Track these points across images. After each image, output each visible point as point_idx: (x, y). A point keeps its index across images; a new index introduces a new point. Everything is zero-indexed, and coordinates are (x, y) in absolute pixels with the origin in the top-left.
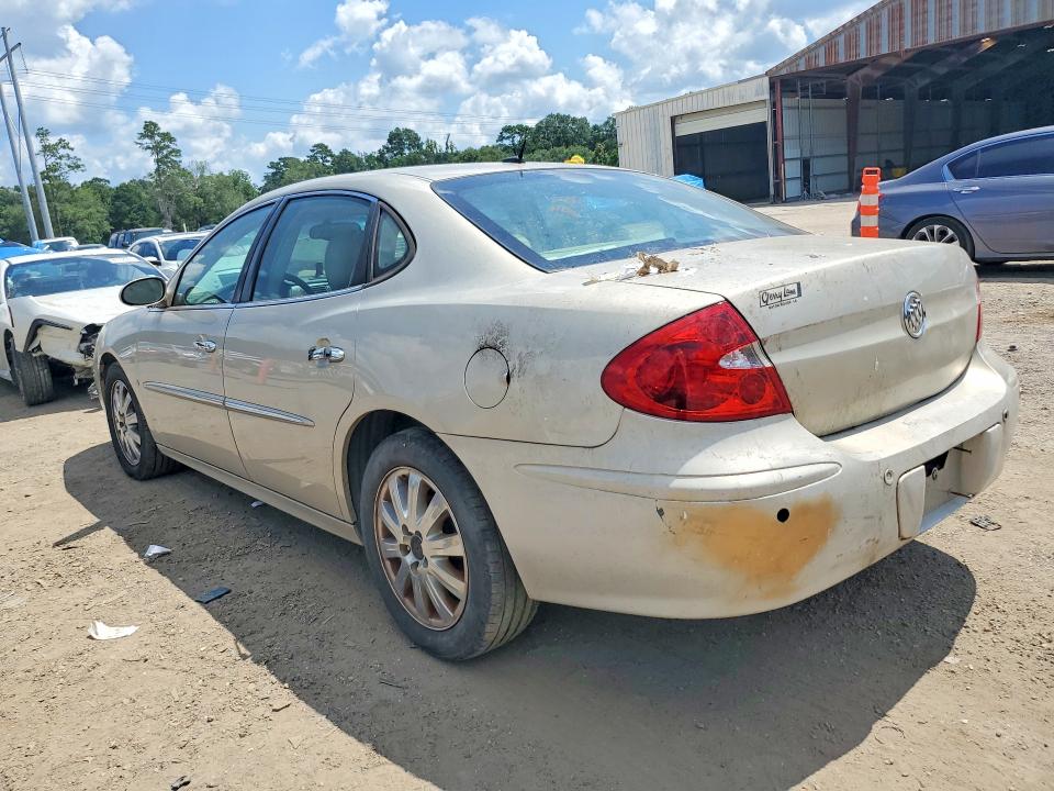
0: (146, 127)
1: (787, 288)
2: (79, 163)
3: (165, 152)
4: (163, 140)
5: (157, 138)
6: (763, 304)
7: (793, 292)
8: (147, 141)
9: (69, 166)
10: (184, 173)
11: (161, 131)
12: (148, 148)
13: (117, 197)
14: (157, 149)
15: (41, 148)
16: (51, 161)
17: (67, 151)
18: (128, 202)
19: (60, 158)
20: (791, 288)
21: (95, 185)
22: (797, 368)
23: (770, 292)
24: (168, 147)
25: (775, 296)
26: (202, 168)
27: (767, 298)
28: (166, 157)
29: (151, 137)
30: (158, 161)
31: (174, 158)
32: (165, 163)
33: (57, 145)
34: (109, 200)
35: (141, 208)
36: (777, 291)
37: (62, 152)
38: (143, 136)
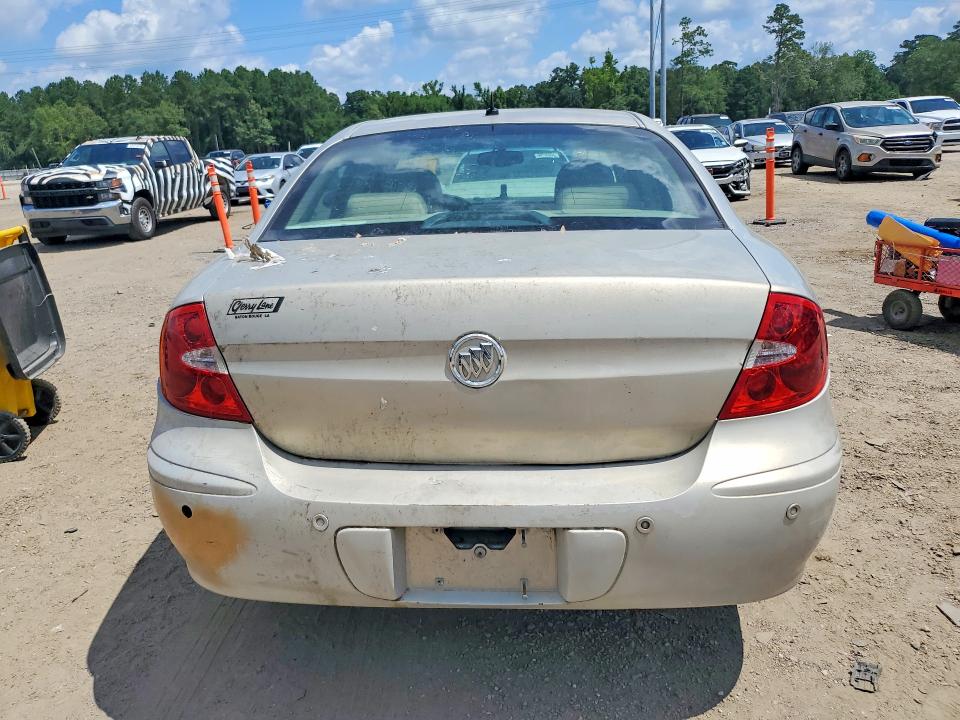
0: (776, 11)
1: (265, 301)
2: (710, 48)
3: (789, 35)
4: (790, 23)
5: (785, 21)
6: (231, 312)
7: (269, 306)
8: (775, 25)
9: (700, 51)
10: (804, 55)
11: (790, 14)
12: (774, 31)
13: (738, 80)
14: (782, 31)
15: (681, 36)
16: (688, 47)
17: (702, 37)
18: (748, 84)
19: (695, 45)
20: (269, 301)
21: (724, 68)
22: (257, 383)
23: (245, 302)
24: (793, 29)
25: (246, 307)
26: (825, 50)
27: (239, 308)
28: (790, 39)
29: (779, 20)
30: (780, 44)
31: (797, 41)
32: (787, 46)
33: (695, 32)
34: (732, 82)
35: (758, 90)
36: (252, 302)
37: (697, 38)
38: (771, 19)
